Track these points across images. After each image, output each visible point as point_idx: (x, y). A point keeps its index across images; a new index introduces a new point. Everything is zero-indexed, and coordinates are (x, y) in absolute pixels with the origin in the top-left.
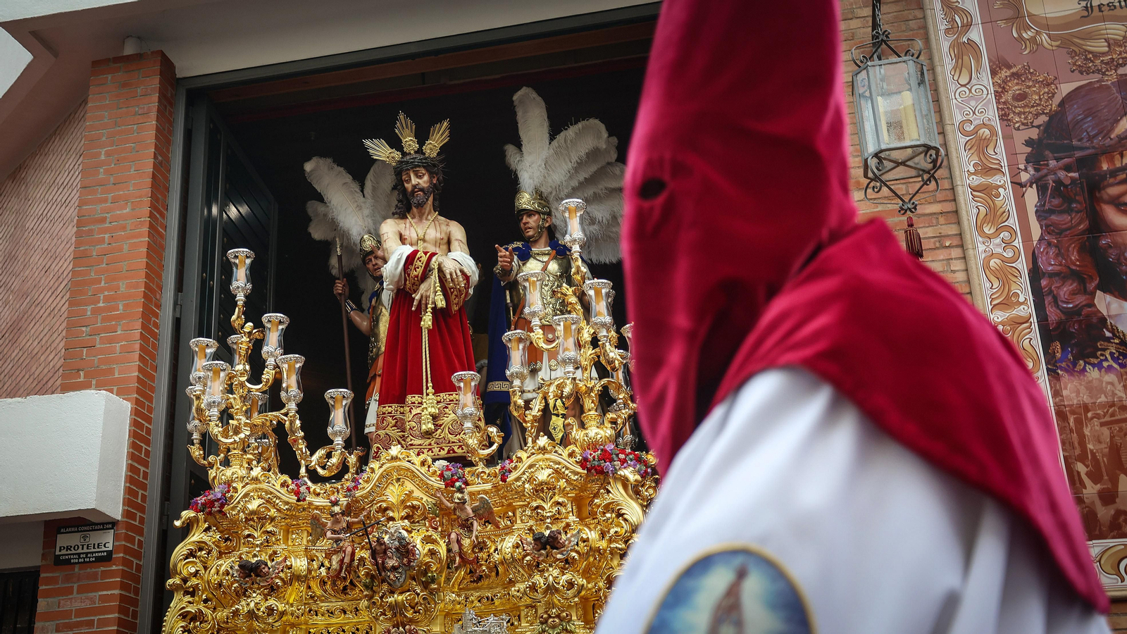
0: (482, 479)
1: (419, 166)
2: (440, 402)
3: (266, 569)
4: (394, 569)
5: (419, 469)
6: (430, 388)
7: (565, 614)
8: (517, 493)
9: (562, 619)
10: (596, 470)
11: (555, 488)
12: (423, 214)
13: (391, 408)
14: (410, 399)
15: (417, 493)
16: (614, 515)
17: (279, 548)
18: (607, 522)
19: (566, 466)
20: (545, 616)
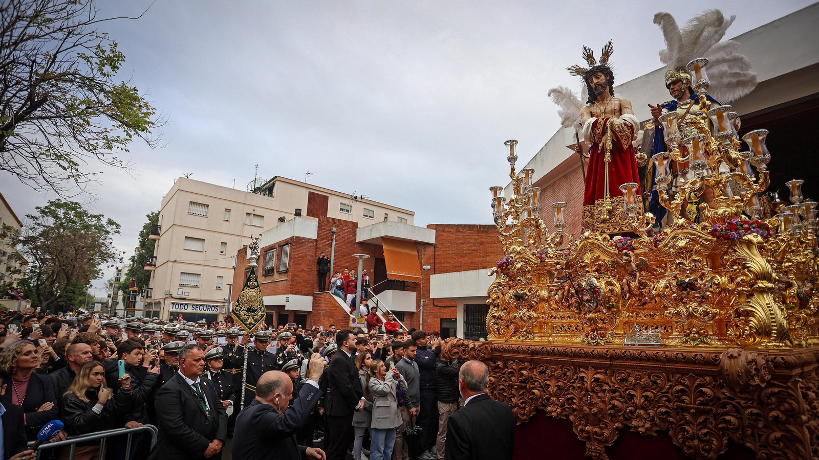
0: (643, 246)
1: (597, 72)
2: (614, 202)
3: (527, 297)
4: (588, 301)
5: (602, 243)
6: (608, 195)
7: (702, 331)
8: (666, 254)
9: (700, 335)
10: (724, 237)
11: (692, 251)
12: (604, 98)
13: (588, 207)
14: (597, 202)
15: (603, 257)
16: (740, 267)
17: (534, 286)
18: (735, 272)
19: (700, 236)
20: (688, 331)
